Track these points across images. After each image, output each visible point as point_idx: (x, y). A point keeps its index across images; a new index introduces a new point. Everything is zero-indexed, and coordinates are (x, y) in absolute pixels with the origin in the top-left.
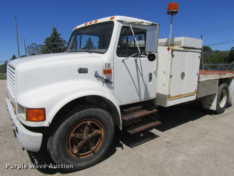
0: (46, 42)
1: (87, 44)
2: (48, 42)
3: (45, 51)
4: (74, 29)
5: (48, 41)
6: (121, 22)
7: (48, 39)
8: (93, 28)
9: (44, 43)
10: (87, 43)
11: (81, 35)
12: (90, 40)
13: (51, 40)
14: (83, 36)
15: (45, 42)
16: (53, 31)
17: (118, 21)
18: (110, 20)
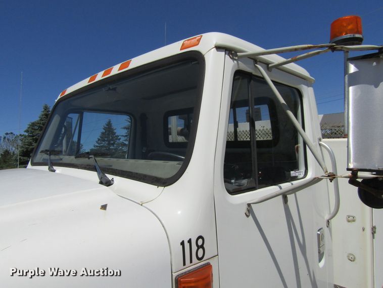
0: (30, 130)
1: (104, 131)
2: (33, 131)
3: (27, 146)
4: (59, 97)
5: (32, 129)
6: (230, 51)
7: (33, 124)
8: (114, 89)
9: (25, 131)
10: (104, 129)
11: (80, 111)
12: (109, 124)
13: (39, 127)
14: (86, 115)
15: (27, 131)
16: (43, 112)
17: (219, 48)
18: (181, 50)
